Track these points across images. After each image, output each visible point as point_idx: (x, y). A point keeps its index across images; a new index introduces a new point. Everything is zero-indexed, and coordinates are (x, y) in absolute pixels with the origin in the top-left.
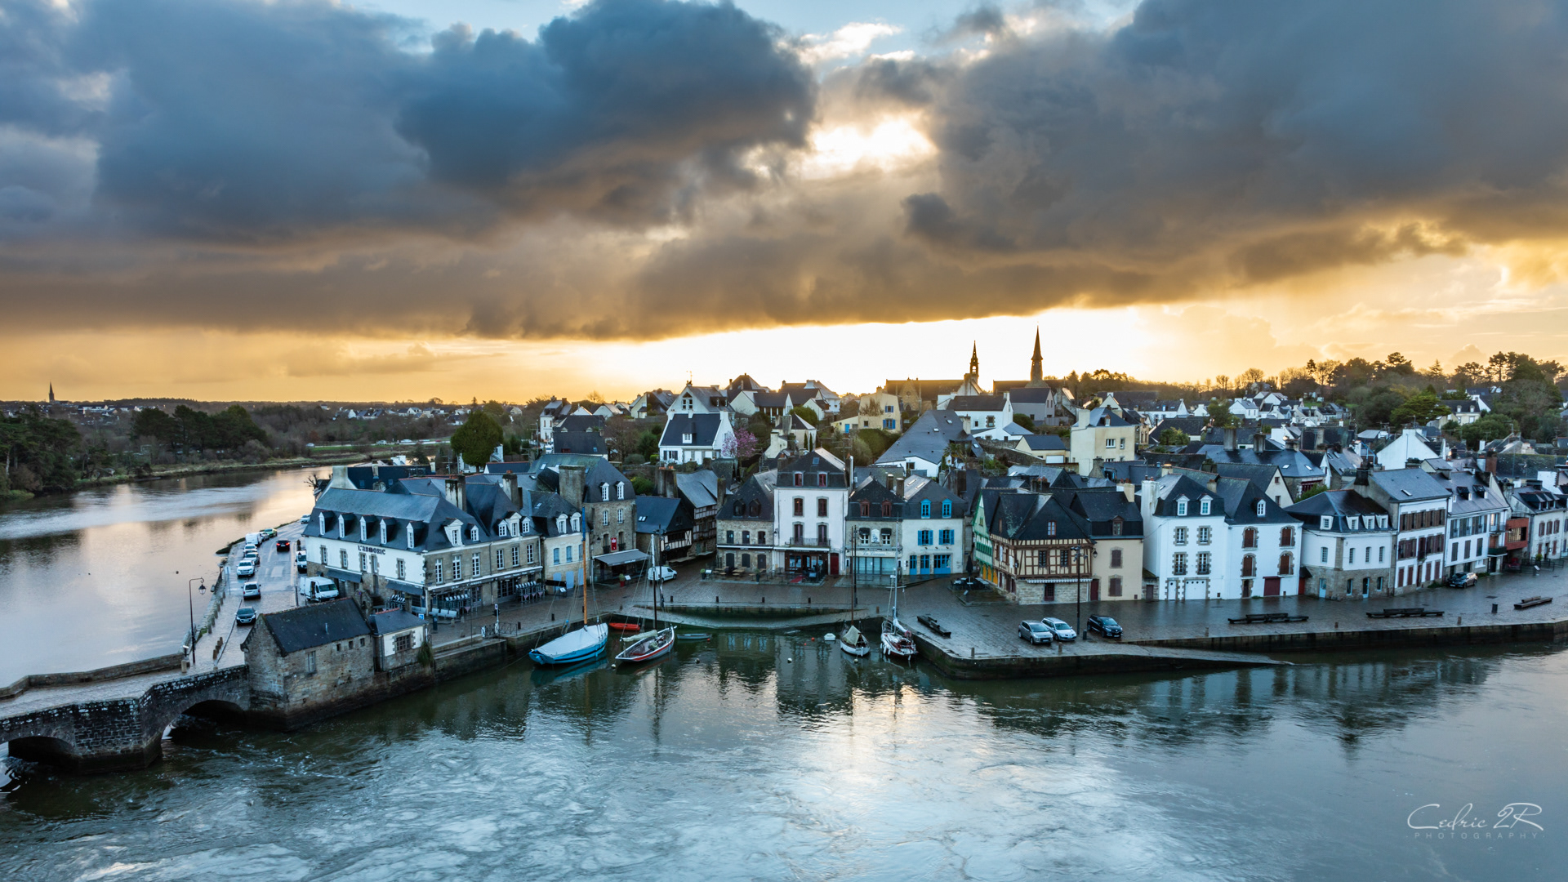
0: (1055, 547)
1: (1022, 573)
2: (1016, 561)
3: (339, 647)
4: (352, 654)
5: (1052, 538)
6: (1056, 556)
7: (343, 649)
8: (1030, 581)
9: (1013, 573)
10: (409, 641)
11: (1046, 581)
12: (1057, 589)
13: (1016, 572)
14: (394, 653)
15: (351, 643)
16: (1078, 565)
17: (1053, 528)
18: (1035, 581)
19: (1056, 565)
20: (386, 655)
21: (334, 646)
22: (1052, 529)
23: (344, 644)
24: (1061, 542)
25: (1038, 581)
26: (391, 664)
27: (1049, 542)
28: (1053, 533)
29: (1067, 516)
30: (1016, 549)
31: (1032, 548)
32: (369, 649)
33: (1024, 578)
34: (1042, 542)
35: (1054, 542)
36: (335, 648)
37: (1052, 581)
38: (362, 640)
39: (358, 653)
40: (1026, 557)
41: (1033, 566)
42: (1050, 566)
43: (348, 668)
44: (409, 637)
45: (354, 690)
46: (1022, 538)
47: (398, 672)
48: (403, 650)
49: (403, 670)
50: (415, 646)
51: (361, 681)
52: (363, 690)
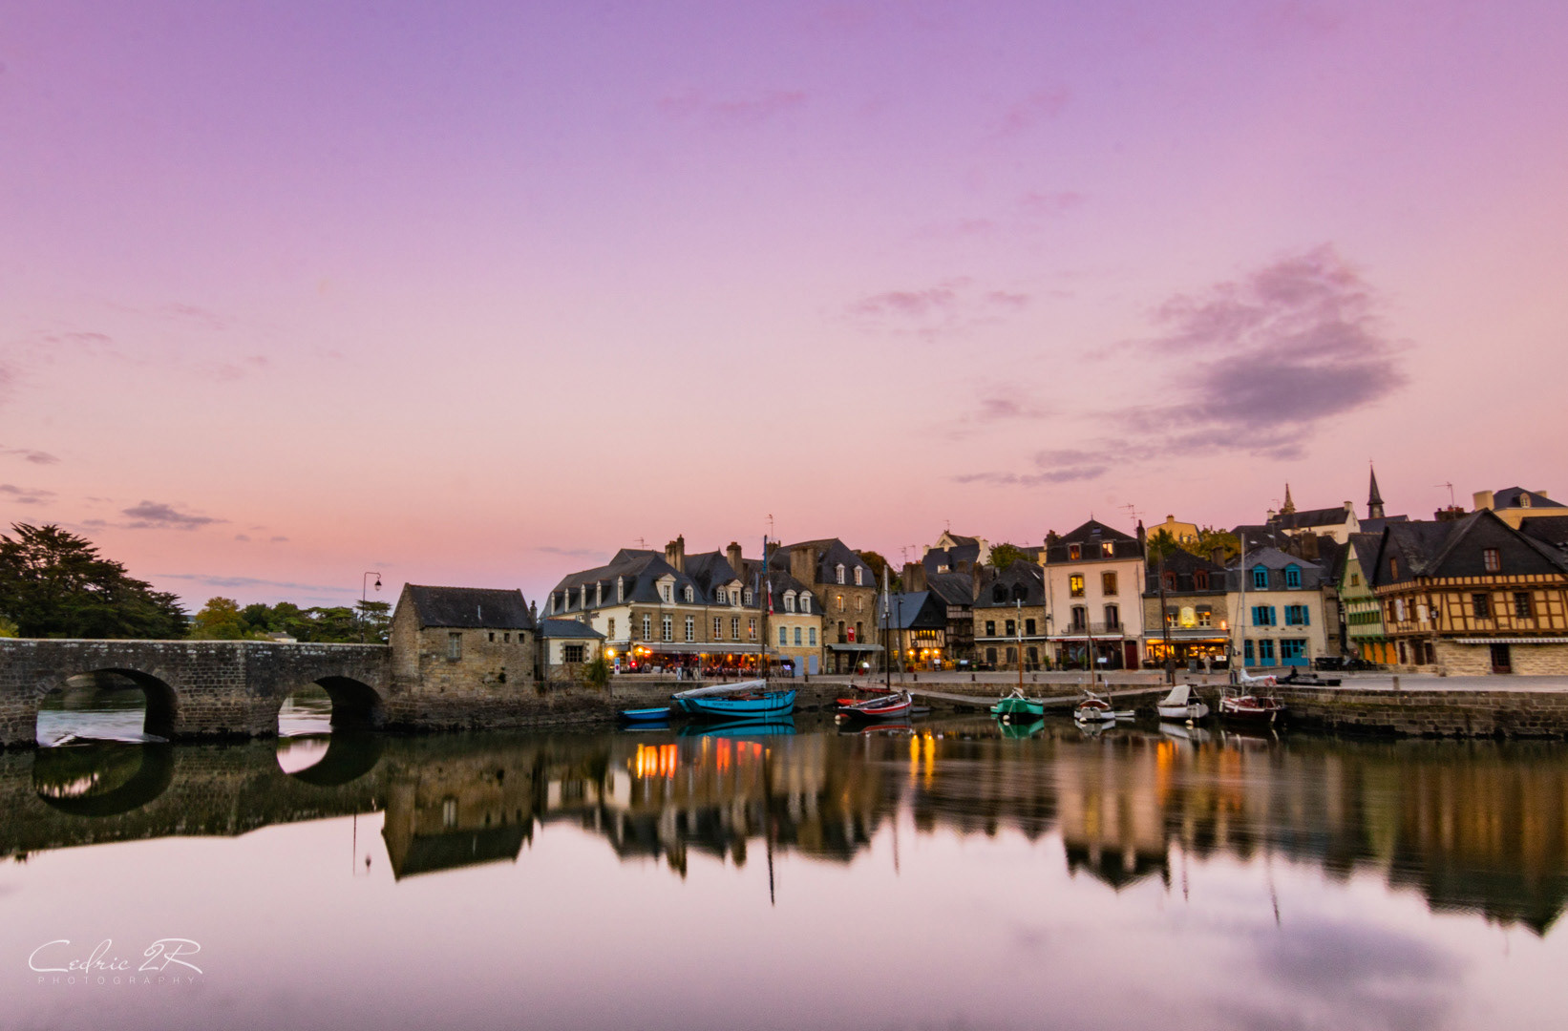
0: (1503, 588)
1: (1446, 627)
2: (1431, 608)
3: (491, 636)
4: (508, 649)
5: (1494, 574)
6: (1506, 603)
7: (496, 640)
8: (1461, 640)
9: (1429, 628)
10: (581, 654)
11: (1493, 640)
12: (1515, 654)
13: (1434, 626)
14: (561, 663)
15: (507, 635)
16: (1550, 616)
17: (1493, 560)
18: (1472, 641)
19: (1509, 616)
20: (552, 662)
21: (485, 633)
22: (1491, 561)
23: (499, 635)
24: (1512, 579)
25: (1477, 640)
26: (556, 675)
27: (1489, 580)
28: (1494, 567)
29: (1517, 540)
30: (1429, 592)
31: (1459, 590)
32: (529, 648)
33: (1449, 636)
34: (1476, 580)
35: (1499, 580)
36: (487, 636)
37: (1503, 640)
38: (522, 636)
39: (515, 650)
40: (1449, 604)
41: (1464, 617)
42: (1496, 617)
43: (502, 664)
44: (581, 648)
45: (507, 693)
46: (1438, 574)
47: (564, 685)
48: (574, 664)
49: (571, 686)
50: (589, 661)
51: (516, 684)
52: (518, 696)
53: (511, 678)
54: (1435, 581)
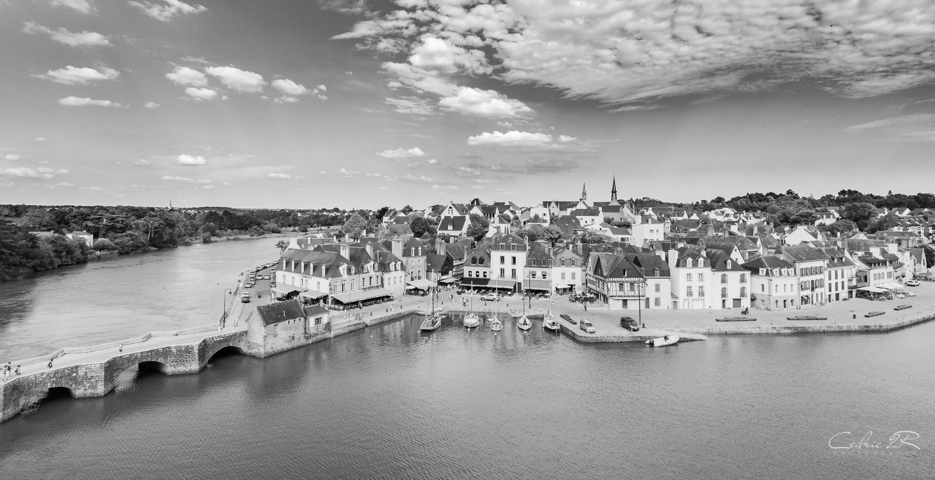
0: (627, 282)
1: (612, 293)
2: (608, 288)
3: (289, 322)
4: (295, 326)
5: (625, 277)
6: (628, 286)
7: (291, 323)
8: (615, 297)
9: (607, 294)
10: (321, 320)
11: (623, 298)
12: (628, 302)
14: (314, 326)
15: (295, 321)
16: (639, 291)
19: (628, 290)
20: (310, 327)
21: (287, 322)
23: (292, 321)
24: (630, 279)
25: (619, 298)
26: (312, 331)
27: (624, 279)
29: (632, 267)
30: (608, 282)
31: (616, 282)
32: (303, 324)
33: (612, 296)
34: (621, 279)
35: (627, 279)
37: (626, 298)
38: (300, 319)
39: (297, 325)
40: (613, 286)
41: (616, 291)
42: (624, 291)
43: (293, 332)
44: (321, 318)
45: (295, 344)
46: (610, 277)
47: (316, 335)
48: (318, 325)
49: (317, 334)
50: (323, 323)
51: (298, 339)
52: (299, 344)
53: (296, 337)
54: (609, 279)
